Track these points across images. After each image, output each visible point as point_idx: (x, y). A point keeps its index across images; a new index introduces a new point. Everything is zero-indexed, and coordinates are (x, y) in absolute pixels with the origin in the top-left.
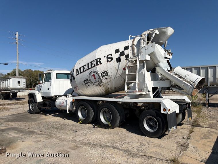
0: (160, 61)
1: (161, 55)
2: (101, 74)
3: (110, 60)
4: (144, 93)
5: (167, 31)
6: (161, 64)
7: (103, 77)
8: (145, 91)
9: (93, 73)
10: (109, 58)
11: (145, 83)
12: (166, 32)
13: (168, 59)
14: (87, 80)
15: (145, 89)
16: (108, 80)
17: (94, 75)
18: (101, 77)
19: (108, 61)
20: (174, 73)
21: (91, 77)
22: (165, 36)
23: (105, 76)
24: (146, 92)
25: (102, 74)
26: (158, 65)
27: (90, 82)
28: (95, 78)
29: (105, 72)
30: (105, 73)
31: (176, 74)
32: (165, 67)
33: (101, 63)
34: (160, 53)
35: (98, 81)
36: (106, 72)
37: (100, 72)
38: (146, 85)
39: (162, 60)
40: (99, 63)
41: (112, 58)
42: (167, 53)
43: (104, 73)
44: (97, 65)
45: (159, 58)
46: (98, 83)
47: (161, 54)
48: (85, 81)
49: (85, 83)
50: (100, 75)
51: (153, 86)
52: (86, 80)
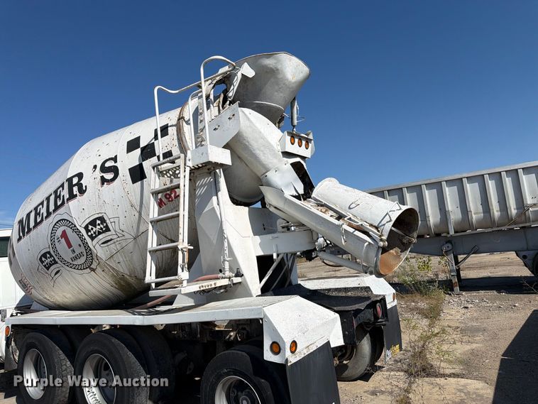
0: (270, 165)
1: (269, 146)
2: (86, 228)
3: (109, 176)
4: (225, 282)
5: (279, 67)
6: (273, 177)
7: (92, 238)
8: (228, 274)
9: (62, 229)
10: (109, 170)
11: (226, 244)
12: (278, 70)
13: (298, 159)
14: (49, 253)
15: (227, 265)
16: (113, 247)
17: (64, 235)
18: (88, 240)
19: (103, 181)
20: (316, 200)
21: (56, 241)
22: (278, 84)
23: (100, 233)
24: (230, 278)
25: (90, 227)
26: (264, 181)
27: (57, 260)
28: (69, 245)
29: (99, 218)
30: (99, 225)
31: (320, 205)
32: (287, 186)
33: (82, 191)
34: (263, 138)
35: (81, 255)
36: (102, 220)
37: (80, 223)
38: (231, 253)
39: (275, 161)
40: (75, 189)
41: (115, 170)
42: (288, 138)
43: (93, 223)
44: (72, 196)
45: (262, 158)
46: (82, 260)
47: (268, 142)
48: (43, 259)
49: (45, 266)
50: (83, 231)
51: (261, 253)
52: (44, 255)
